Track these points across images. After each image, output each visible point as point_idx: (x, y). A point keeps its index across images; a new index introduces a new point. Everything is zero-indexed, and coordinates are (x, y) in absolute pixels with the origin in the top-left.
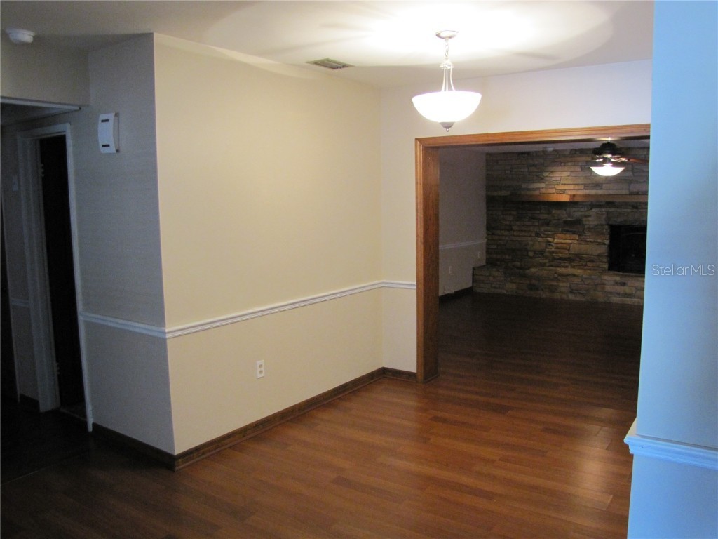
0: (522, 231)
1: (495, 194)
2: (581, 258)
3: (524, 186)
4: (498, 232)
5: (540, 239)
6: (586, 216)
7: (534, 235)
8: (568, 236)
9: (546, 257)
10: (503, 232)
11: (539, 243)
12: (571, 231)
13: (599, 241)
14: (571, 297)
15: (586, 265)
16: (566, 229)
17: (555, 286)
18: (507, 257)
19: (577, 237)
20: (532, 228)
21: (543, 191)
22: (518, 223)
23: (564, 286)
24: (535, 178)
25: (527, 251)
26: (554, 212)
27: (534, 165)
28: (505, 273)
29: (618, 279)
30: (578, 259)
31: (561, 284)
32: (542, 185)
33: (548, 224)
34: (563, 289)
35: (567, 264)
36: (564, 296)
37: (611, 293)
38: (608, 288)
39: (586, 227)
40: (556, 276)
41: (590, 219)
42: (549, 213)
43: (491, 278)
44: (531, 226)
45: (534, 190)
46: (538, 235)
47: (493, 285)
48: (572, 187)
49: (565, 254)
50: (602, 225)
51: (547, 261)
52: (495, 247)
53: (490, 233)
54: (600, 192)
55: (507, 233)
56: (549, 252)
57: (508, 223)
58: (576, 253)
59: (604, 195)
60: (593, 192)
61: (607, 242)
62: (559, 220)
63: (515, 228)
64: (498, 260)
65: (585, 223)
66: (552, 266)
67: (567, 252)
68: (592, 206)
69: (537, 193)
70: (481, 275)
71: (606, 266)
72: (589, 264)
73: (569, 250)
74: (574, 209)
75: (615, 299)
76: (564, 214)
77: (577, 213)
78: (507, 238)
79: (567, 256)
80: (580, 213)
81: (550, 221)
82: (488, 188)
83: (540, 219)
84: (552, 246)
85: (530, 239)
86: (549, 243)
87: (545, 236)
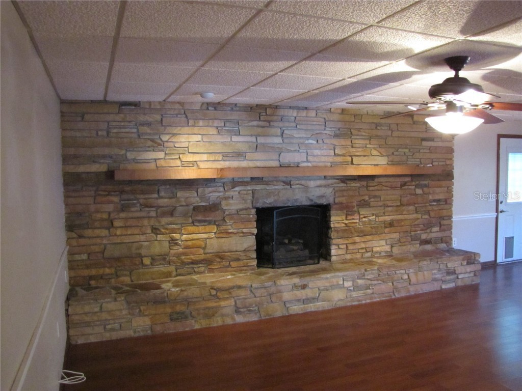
0: (131, 227)
1: (81, 169)
2: (222, 258)
3: (130, 155)
4: (89, 232)
5: (160, 237)
6: (226, 198)
7: (149, 231)
8: (201, 228)
9: (169, 263)
10: (97, 232)
11: (160, 244)
12: (205, 221)
13: (244, 230)
14: (239, 319)
15: (230, 266)
16: (200, 218)
17: (212, 308)
18: (107, 271)
19: (214, 229)
20: (146, 222)
21: (160, 163)
22: (123, 215)
23: (227, 305)
24: (149, 143)
25: (141, 257)
26: (179, 194)
27: (149, 124)
28: (128, 303)
29: (296, 280)
30: (218, 260)
31: (223, 303)
32: (161, 155)
33: (171, 213)
34: (225, 311)
35: (202, 269)
36: (229, 321)
37: (290, 302)
38: (287, 296)
39: (227, 213)
40: (214, 292)
41: (231, 201)
42: (174, 196)
43: (104, 316)
44: (144, 217)
45: (147, 161)
46: (155, 230)
47: (107, 327)
48: (205, 157)
49: (200, 255)
50: (247, 209)
51: (172, 268)
52: (85, 257)
53: (75, 235)
54: (244, 164)
55: (104, 232)
56: (174, 255)
57: (105, 216)
58: (214, 251)
59: (250, 168)
60: (235, 164)
61: (255, 231)
62: (187, 205)
63: (117, 223)
64: (91, 278)
65: (224, 208)
66: (180, 275)
67: (202, 251)
68: (235, 183)
69: (152, 166)
70: (86, 314)
71: (255, 263)
72: (233, 264)
73: (204, 248)
74: (210, 189)
75: (296, 309)
76: (193, 198)
77: (213, 195)
78: (105, 241)
79: (202, 257)
80: (217, 194)
81: (175, 208)
82: (66, 159)
83: (158, 207)
84: (179, 245)
85: (143, 238)
86: (173, 242)
87: (168, 232)
